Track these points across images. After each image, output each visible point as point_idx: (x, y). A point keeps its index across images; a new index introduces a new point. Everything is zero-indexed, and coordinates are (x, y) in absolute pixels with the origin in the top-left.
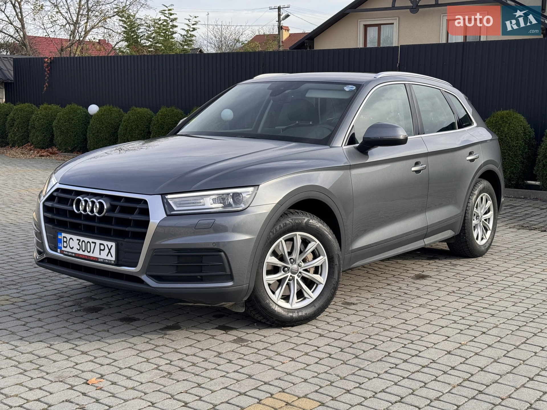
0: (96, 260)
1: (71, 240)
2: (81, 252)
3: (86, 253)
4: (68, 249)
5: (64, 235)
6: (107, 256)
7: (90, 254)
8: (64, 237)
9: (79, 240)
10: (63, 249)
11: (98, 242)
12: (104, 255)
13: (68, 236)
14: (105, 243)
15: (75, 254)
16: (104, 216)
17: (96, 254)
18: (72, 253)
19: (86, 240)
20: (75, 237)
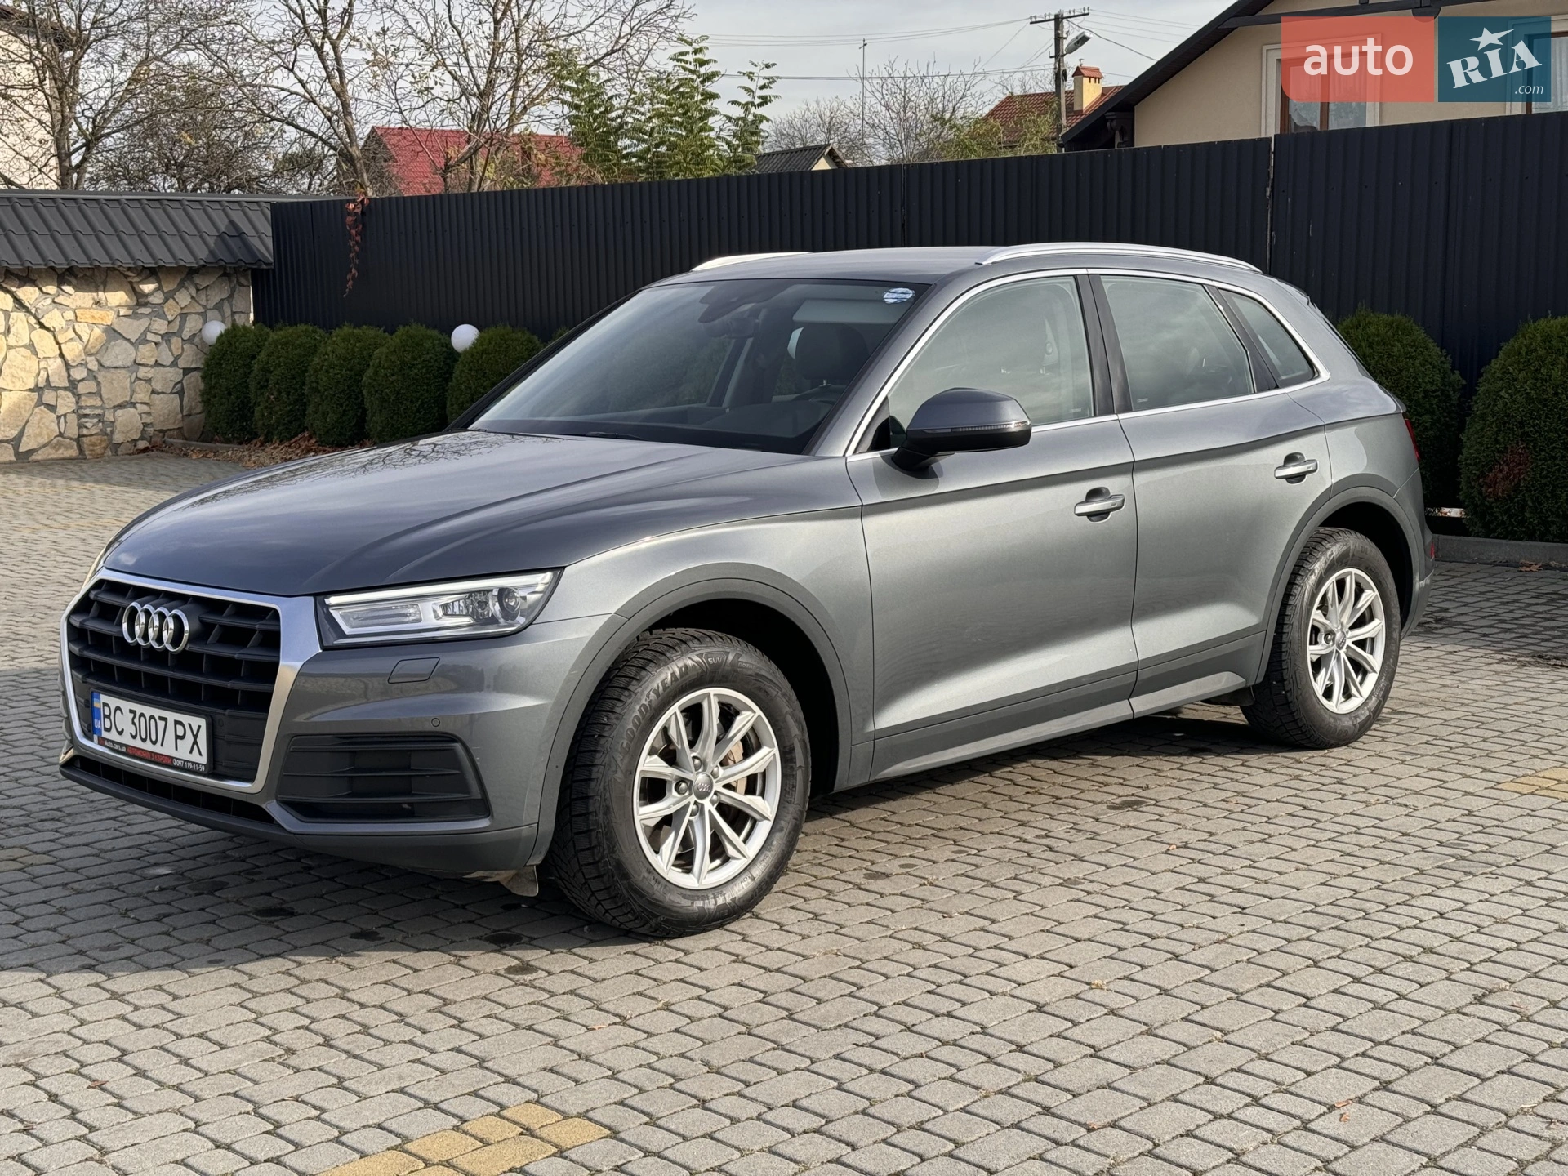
0: (167, 761)
1: (118, 712)
2: (138, 743)
3: (148, 746)
4: (113, 736)
5: (104, 698)
6: (191, 752)
7: (157, 749)
8: (105, 705)
9: (133, 711)
10: (105, 734)
11: (172, 716)
12: (183, 752)
13: (114, 702)
14: (186, 719)
15: (127, 746)
16: (184, 650)
17: (167, 749)
18: (122, 745)
19: (149, 711)
20: (126, 705)
